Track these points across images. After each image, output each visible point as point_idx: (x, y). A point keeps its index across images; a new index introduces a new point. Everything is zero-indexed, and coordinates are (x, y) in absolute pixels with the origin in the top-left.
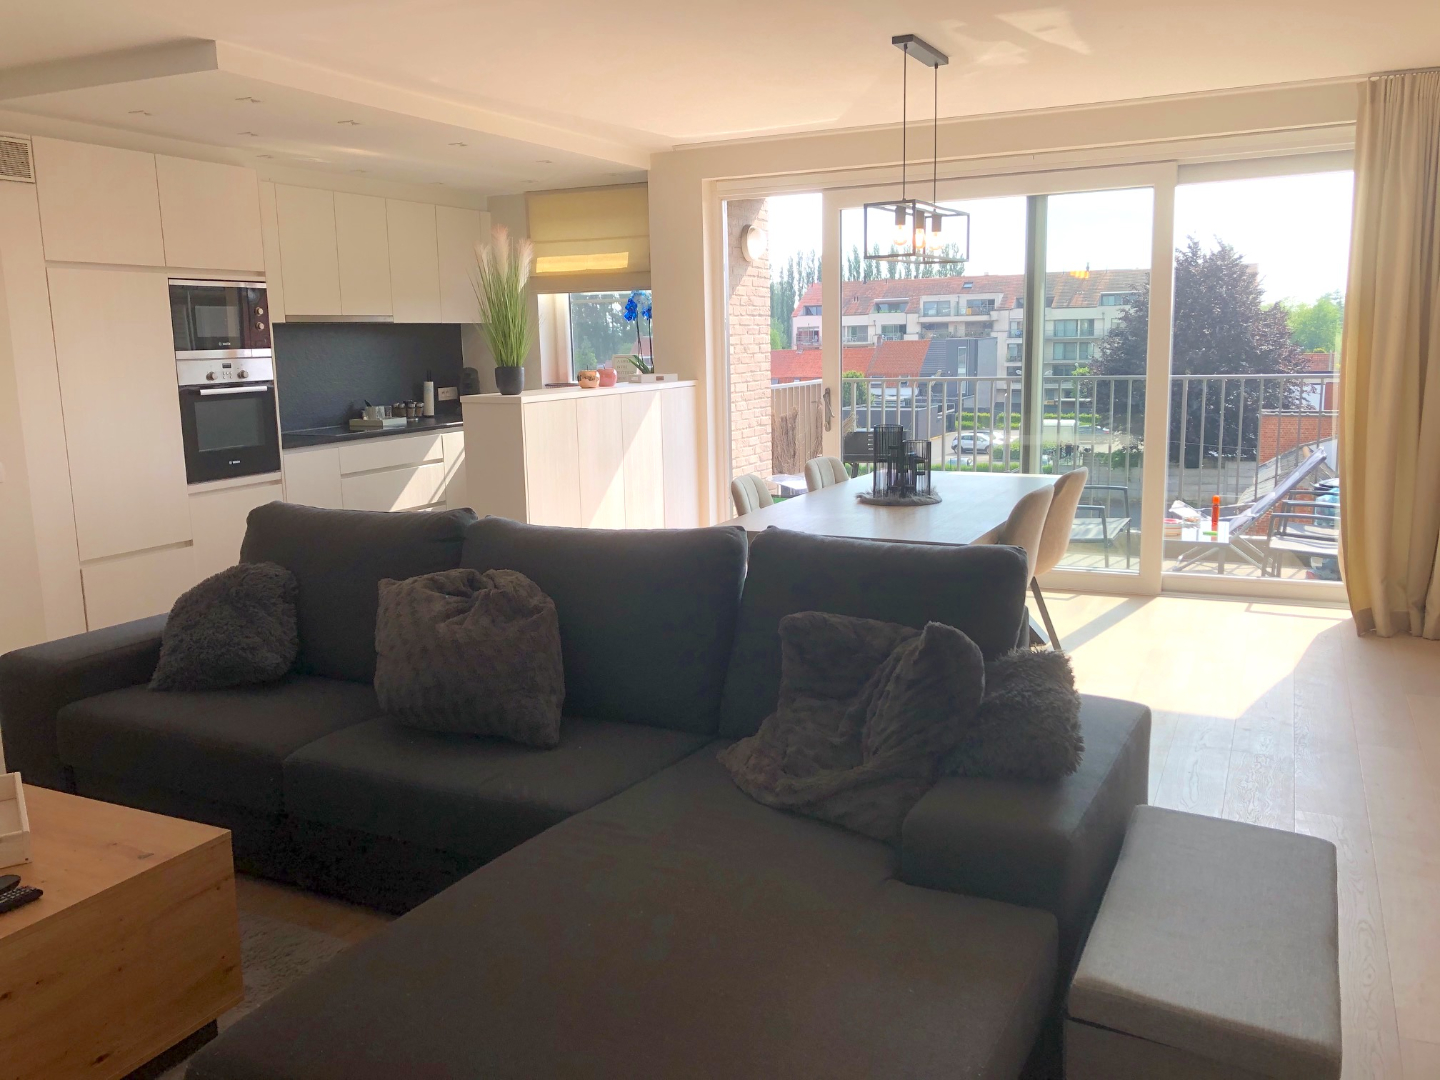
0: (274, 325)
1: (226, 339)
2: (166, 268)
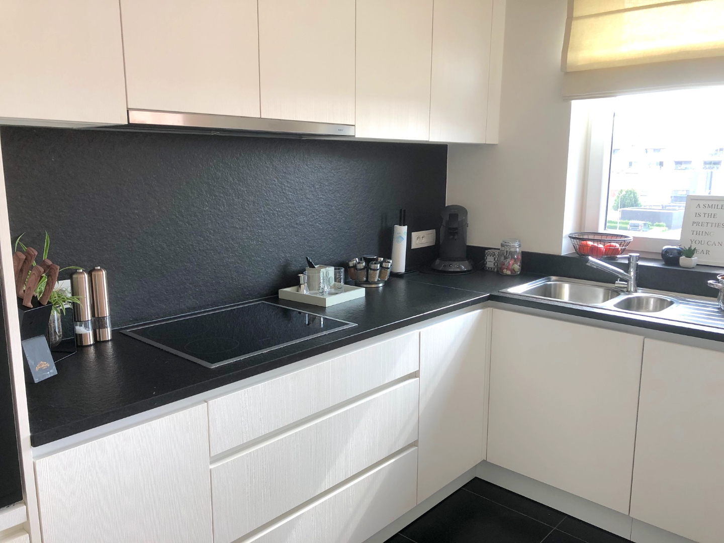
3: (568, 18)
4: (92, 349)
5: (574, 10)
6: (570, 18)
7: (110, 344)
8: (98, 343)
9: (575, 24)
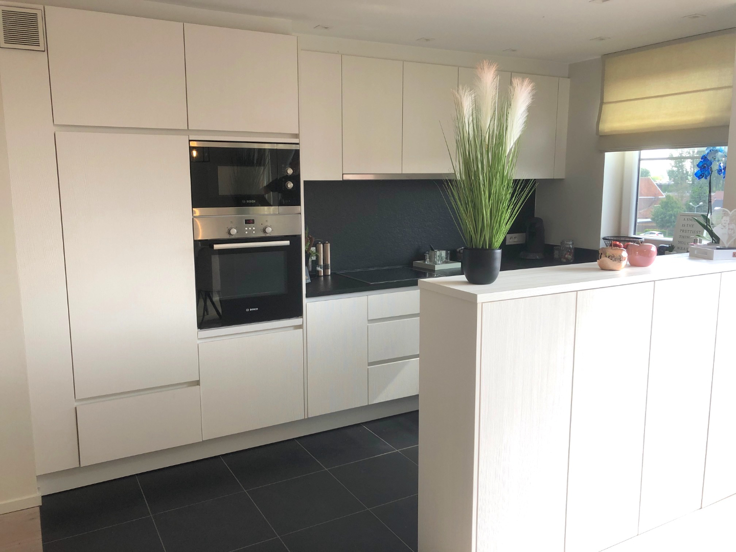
0: (305, 182)
1: (250, 197)
2: (188, 131)
3: (601, 103)
4: (322, 278)
5: (604, 98)
6: (602, 103)
7: (330, 277)
8: (325, 275)
9: (604, 106)
